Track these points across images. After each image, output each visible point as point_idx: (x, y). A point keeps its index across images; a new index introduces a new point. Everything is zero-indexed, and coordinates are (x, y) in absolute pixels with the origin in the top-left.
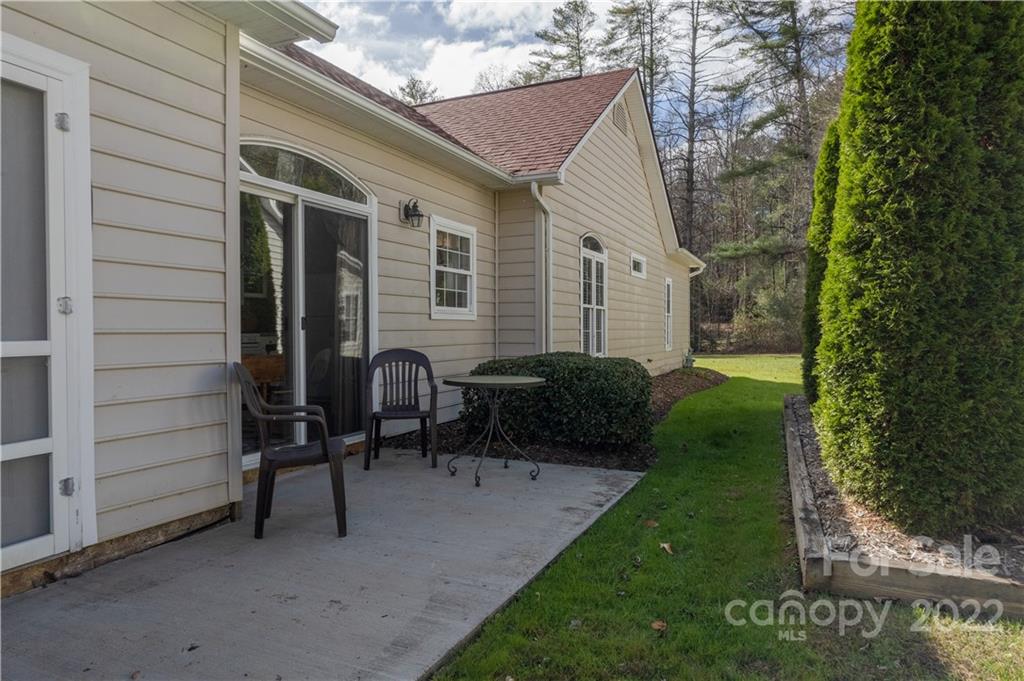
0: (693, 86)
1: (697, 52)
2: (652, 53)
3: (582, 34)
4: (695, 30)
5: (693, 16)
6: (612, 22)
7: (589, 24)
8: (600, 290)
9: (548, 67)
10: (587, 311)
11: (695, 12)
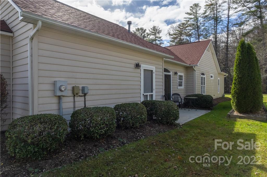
0: (228, 23)
1: (229, 14)
2: (217, 16)
3: (197, 12)
4: (229, 8)
5: (229, 5)
6: (205, 8)
7: (199, 9)
8: (204, 82)
9: (188, 21)
10: (202, 86)
11: (229, 3)
